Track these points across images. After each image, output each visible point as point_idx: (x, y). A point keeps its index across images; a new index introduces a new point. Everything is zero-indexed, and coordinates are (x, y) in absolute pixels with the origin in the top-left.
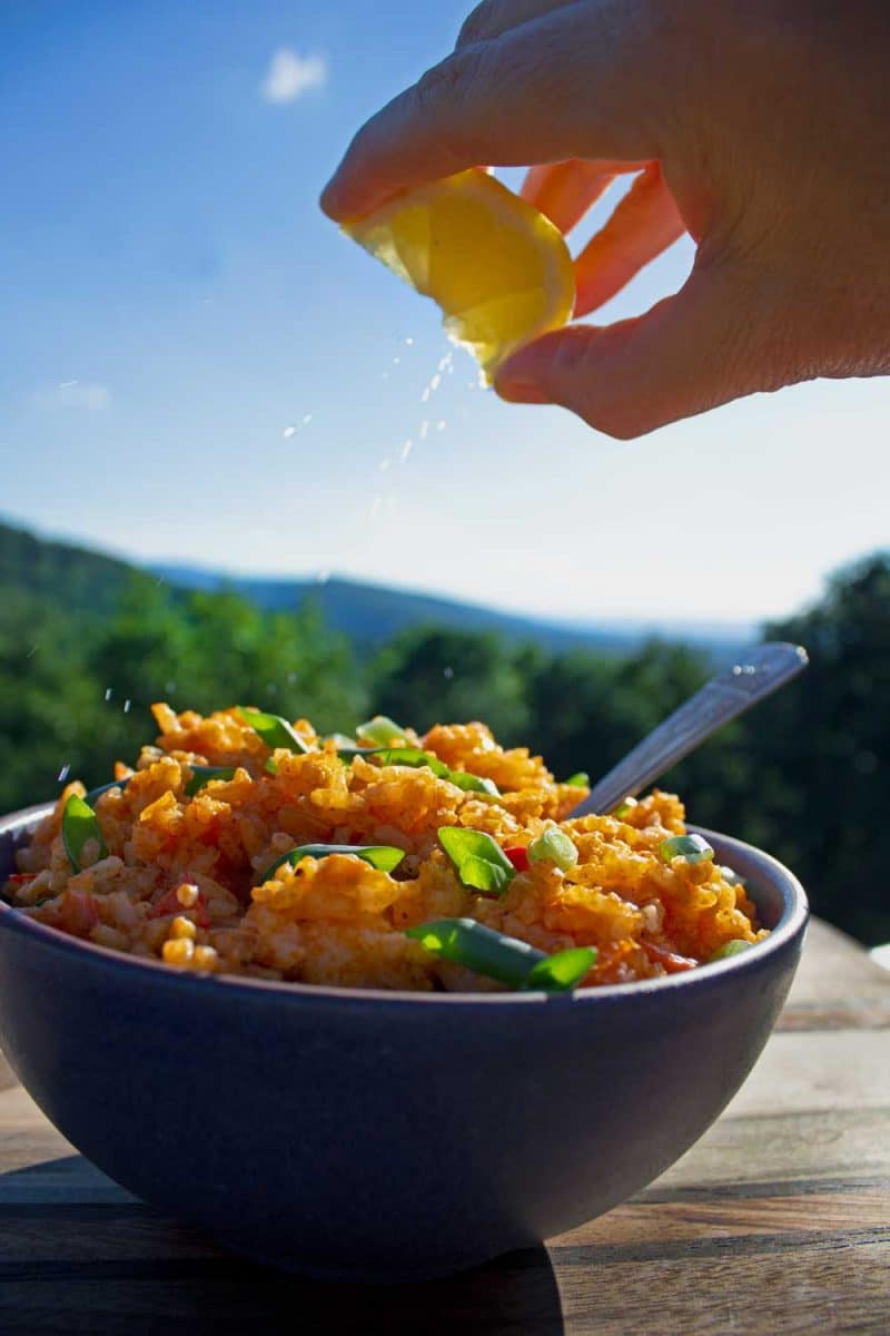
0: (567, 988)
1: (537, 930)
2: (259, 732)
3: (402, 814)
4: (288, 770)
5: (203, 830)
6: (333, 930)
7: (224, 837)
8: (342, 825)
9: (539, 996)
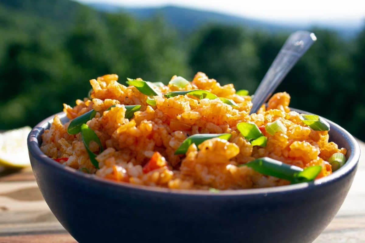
0: (312, 181)
1: (282, 157)
2: (137, 88)
3: (213, 118)
4: (168, 105)
5: (147, 134)
6: (219, 167)
7: (156, 136)
8: (195, 125)
9: (304, 185)
